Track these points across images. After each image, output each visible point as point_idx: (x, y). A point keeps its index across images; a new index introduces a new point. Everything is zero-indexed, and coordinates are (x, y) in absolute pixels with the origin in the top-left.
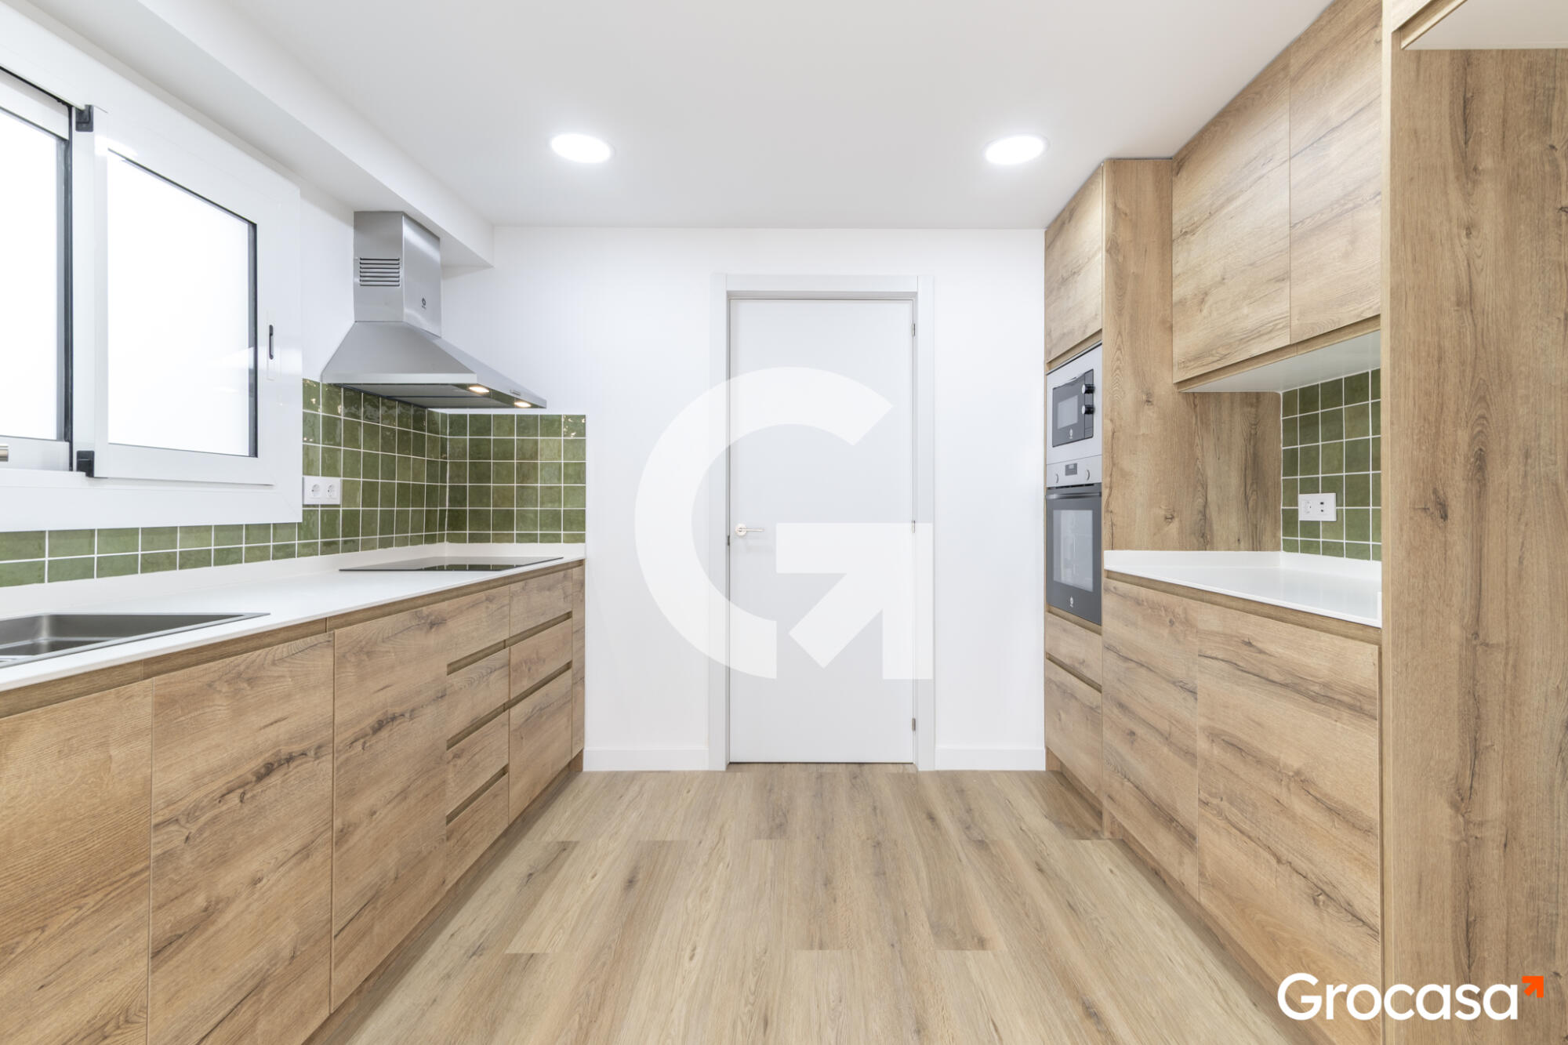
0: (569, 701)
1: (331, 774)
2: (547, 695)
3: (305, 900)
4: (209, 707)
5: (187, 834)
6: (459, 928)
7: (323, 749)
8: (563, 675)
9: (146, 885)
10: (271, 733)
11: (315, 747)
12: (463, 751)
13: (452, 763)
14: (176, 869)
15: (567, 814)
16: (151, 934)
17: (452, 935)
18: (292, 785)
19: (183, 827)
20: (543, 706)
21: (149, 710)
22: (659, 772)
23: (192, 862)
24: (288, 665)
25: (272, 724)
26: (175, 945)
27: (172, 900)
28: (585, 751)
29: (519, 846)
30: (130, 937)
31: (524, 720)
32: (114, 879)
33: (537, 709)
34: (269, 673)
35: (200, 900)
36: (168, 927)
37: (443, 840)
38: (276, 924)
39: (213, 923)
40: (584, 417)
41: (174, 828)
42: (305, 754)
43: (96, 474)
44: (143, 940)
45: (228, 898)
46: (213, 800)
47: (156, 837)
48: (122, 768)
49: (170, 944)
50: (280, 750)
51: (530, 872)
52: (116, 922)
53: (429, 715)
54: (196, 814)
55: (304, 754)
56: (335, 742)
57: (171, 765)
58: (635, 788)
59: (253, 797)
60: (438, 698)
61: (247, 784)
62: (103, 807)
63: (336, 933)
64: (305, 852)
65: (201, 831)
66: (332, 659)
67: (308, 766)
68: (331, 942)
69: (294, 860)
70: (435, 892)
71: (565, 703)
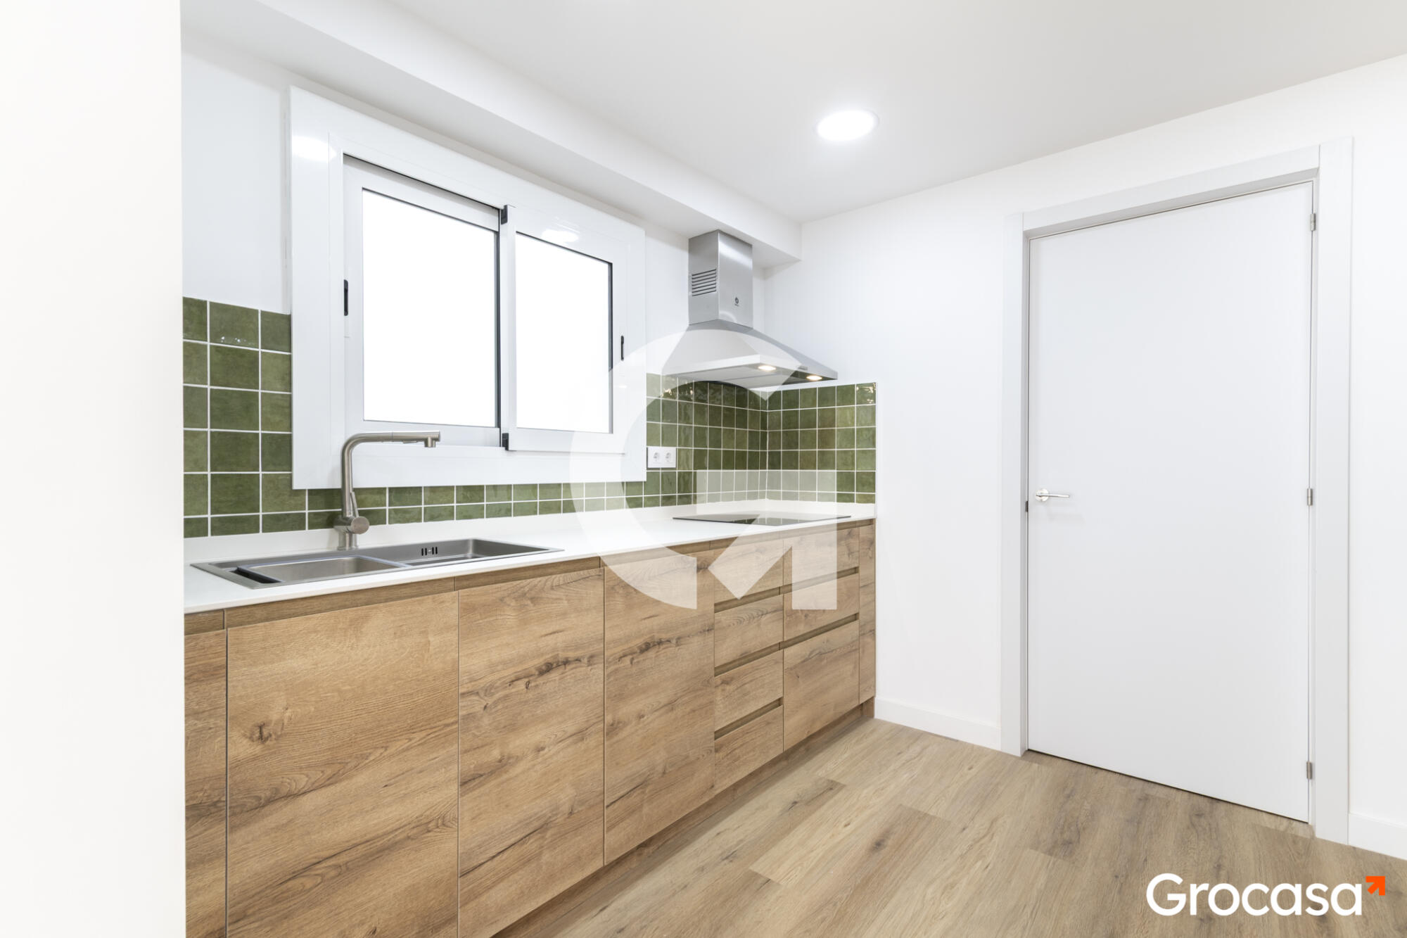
0: (856, 650)
1: (602, 679)
2: (828, 641)
3: (582, 772)
4: (501, 615)
5: (485, 704)
6: (725, 830)
7: (595, 658)
8: (846, 625)
9: (456, 734)
10: (551, 640)
11: (588, 656)
12: (732, 679)
13: (720, 688)
14: (477, 727)
15: (846, 755)
16: (460, 769)
17: (718, 834)
18: (569, 683)
19: (482, 698)
20: (823, 651)
21: (456, 612)
22: (947, 738)
23: (490, 725)
24: (563, 590)
25: (551, 634)
26: (477, 781)
27: (475, 749)
28: (876, 699)
29: (796, 772)
30: (445, 768)
31: (800, 661)
32: (433, 725)
33: (817, 652)
34: (549, 596)
35: (496, 754)
36: (472, 766)
37: (711, 751)
38: (557, 784)
39: (506, 772)
40: (872, 385)
41: (475, 698)
42: (580, 661)
43: (510, 449)
44: (454, 771)
45: (517, 756)
46: (504, 683)
47: (462, 702)
48: (437, 650)
49: (474, 779)
50: (558, 655)
51: (796, 800)
52: (435, 755)
53: (695, 644)
54: (492, 691)
55: (578, 660)
56: (606, 654)
57: (472, 654)
58: (916, 748)
59: (537, 686)
60: (704, 631)
61: (532, 675)
62: (424, 675)
63: (608, 804)
64: (580, 735)
65: (495, 703)
66: (603, 590)
67: (582, 670)
68: (604, 810)
69: (571, 740)
70: (704, 793)
71: (850, 652)
